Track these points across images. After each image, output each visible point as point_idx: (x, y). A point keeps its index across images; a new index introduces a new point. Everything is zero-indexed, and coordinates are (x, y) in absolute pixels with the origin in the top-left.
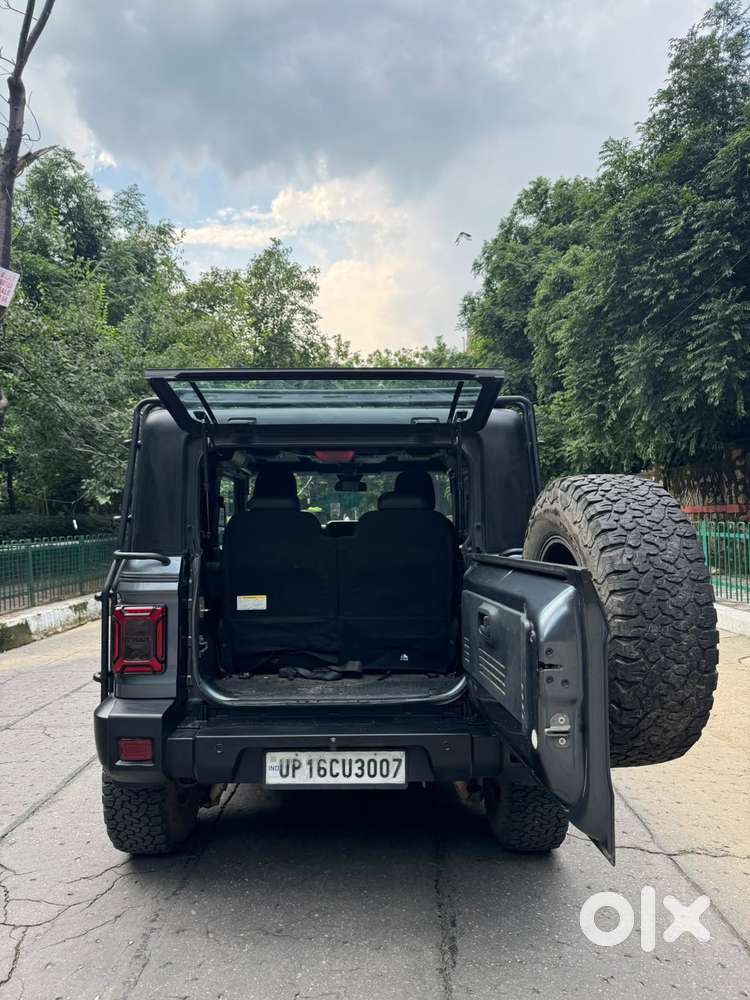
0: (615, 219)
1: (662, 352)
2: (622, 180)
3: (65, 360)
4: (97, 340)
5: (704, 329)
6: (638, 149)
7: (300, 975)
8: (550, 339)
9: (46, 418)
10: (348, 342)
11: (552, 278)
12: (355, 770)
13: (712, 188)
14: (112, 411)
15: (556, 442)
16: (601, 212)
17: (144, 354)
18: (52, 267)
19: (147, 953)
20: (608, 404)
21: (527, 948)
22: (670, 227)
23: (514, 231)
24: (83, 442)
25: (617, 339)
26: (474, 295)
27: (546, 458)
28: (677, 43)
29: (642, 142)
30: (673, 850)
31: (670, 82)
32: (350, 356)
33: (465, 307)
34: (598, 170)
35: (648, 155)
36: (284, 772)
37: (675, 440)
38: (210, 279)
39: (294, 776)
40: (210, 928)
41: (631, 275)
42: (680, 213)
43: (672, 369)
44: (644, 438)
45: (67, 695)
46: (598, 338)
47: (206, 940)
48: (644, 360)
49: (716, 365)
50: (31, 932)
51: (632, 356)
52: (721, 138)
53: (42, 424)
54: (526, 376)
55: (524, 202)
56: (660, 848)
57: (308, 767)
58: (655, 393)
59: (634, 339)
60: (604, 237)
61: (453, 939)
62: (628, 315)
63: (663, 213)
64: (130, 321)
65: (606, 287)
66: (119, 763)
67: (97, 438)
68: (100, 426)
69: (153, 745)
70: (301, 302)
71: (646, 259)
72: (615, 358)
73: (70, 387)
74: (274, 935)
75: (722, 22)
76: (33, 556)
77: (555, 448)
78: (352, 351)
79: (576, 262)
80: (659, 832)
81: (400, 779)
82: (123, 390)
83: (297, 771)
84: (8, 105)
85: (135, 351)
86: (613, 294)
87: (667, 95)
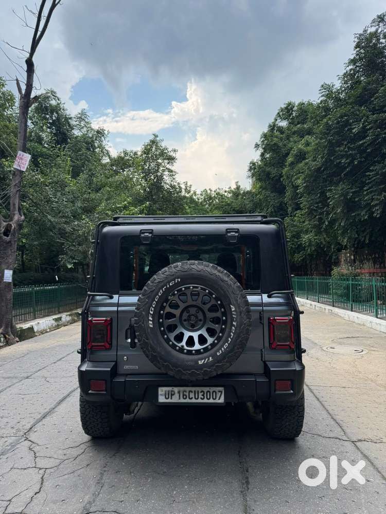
0: (327, 123)
1: (352, 191)
2: (331, 103)
3: (51, 196)
4: (66, 186)
5: (373, 179)
6: (339, 88)
7: (175, 492)
8: (294, 184)
9: (41, 225)
10: (191, 185)
11: (295, 152)
12: (200, 396)
13: (377, 108)
14: (74, 222)
15: (297, 236)
16: (320, 120)
17: (90, 193)
18: (45, 150)
19: (103, 481)
20: (324, 216)
21: (283, 483)
22: (355, 128)
23: (276, 128)
24: (60, 237)
25: (328, 184)
26: (255, 161)
27: (293, 244)
28: (358, 35)
29: (341, 84)
30: (355, 439)
31: (355, 55)
32: (192, 192)
33: (251, 167)
34: (319, 99)
35: (344, 91)
36: (167, 397)
37: (358, 235)
38: (122, 155)
39: (171, 399)
40: (132, 471)
41: (335, 151)
42: (361, 121)
43: (357, 199)
44: (343, 234)
45: (55, 363)
46: (319, 183)
47: (130, 476)
48: (342, 195)
49: (379, 197)
50: (48, 471)
51: (336, 193)
52: (381, 83)
53: (39, 228)
54: (282, 202)
55: (281, 113)
56: (348, 438)
57: (178, 395)
58: (348, 211)
59: (337, 184)
60: (321, 133)
61: (247, 478)
62: (334, 172)
63: (351, 121)
64: (83, 177)
65: (322, 158)
66: (90, 392)
67: (67, 235)
68: (68, 229)
69: (106, 383)
70: (168, 166)
71: (343, 144)
72: (328, 194)
73: (53, 210)
74: (162, 474)
75: (381, 24)
76: (36, 293)
77: (297, 239)
78: (193, 189)
79: (308, 144)
80: (348, 431)
81: (222, 400)
82: (79, 211)
83: (173, 396)
84: (26, 73)
85: (85, 191)
86: (326, 161)
87: (353, 61)
